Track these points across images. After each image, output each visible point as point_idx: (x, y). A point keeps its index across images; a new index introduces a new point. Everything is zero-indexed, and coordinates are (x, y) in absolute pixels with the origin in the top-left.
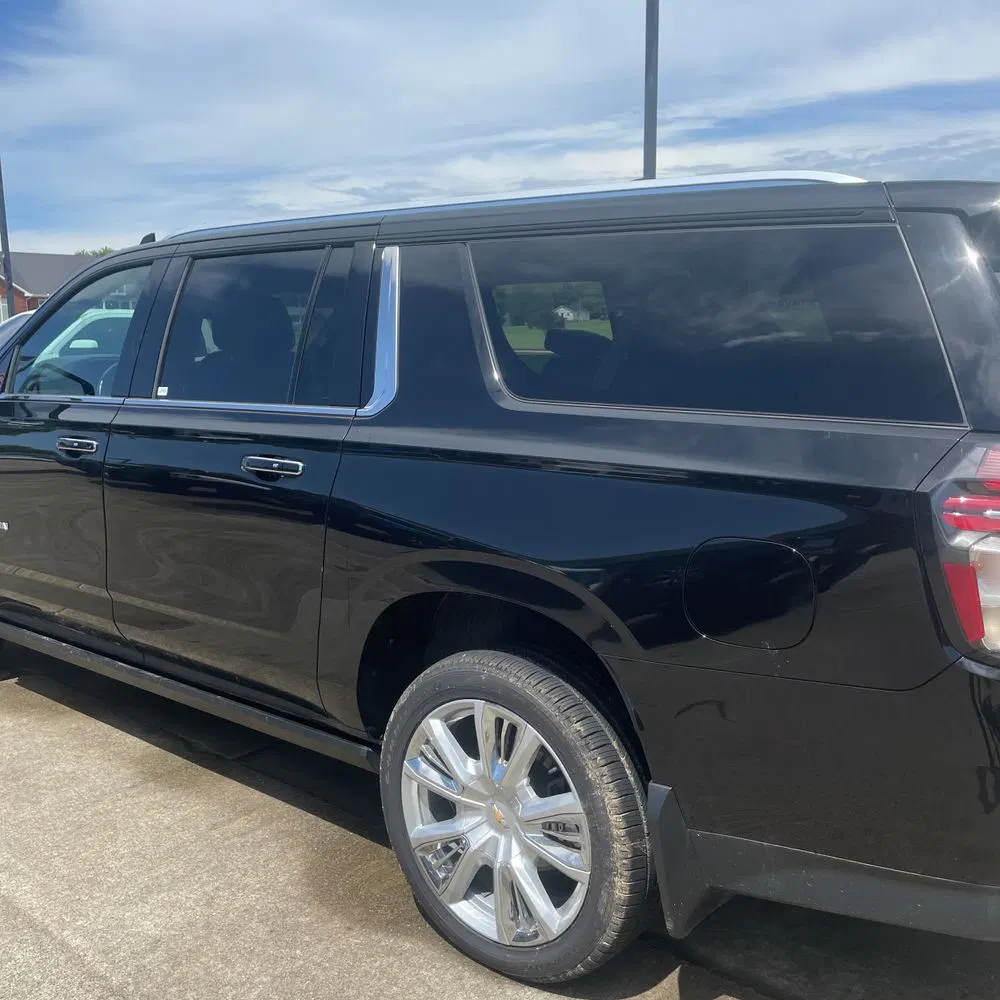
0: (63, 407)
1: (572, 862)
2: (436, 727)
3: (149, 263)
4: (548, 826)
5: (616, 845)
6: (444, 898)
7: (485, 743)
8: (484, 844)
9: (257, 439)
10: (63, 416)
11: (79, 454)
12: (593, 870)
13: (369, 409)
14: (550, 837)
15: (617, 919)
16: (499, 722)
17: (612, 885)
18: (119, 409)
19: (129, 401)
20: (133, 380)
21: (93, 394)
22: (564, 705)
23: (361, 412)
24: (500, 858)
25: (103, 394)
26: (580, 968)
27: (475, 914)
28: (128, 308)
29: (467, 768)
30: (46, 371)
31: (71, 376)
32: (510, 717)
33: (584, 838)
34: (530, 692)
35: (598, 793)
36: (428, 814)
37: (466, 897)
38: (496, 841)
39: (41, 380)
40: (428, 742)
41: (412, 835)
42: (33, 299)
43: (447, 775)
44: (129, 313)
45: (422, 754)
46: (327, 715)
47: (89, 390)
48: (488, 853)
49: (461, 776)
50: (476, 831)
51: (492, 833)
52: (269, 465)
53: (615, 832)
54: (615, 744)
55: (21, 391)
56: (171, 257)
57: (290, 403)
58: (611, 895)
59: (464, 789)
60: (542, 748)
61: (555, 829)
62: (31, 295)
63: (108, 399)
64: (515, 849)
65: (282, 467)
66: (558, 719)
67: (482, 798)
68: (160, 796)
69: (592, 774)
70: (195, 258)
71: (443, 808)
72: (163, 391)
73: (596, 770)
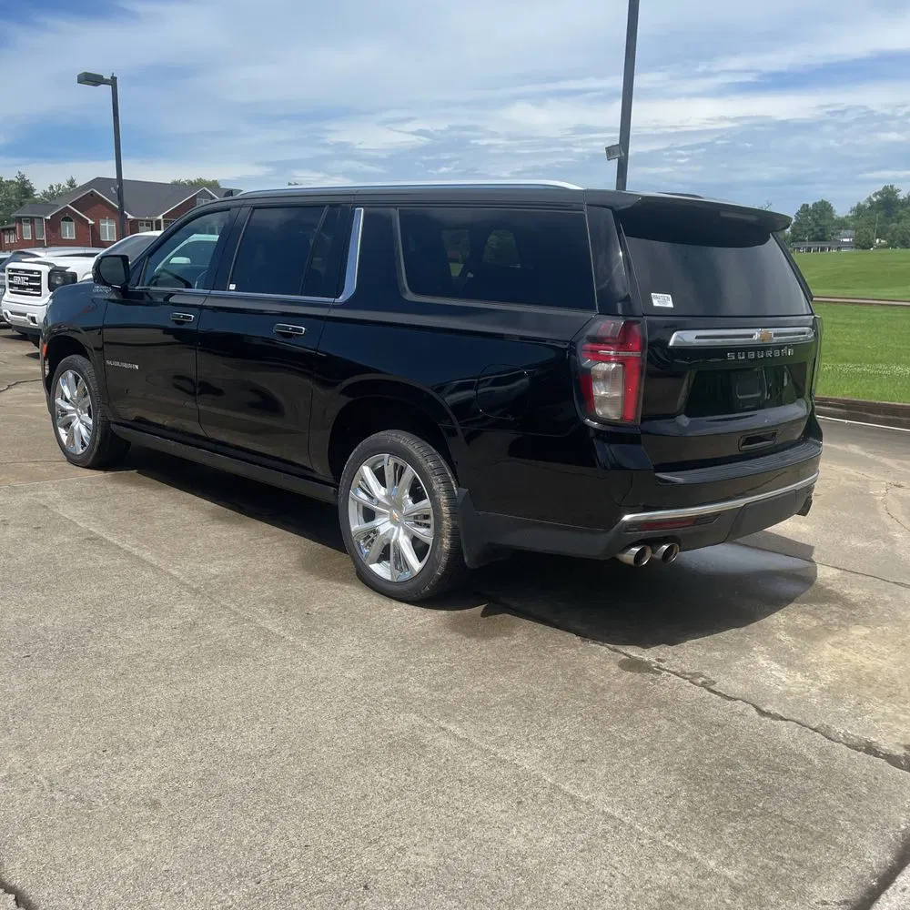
0: (172, 295)
1: (425, 534)
2: (366, 471)
3: (228, 209)
4: (416, 517)
5: (445, 522)
6: (366, 562)
7: (389, 478)
8: (387, 532)
9: (283, 314)
10: (172, 300)
11: (184, 322)
12: (434, 536)
13: (341, 299)
14: (418, 523)
15: (444, 560)
16: (396, 465)
17: (442, 543)
18: (206, 296)
19: (213, 292)
20: (216, 280)
21: (191, 288)
22: (425, 454)
23: (337, 300)
24: (394, 537)
25: (198, 288)
26: (427, 588)
27: (381, 570)
28: (214, 234)
29: (380, 492)
30: (164, 274)
31: (177, 277)
32: (401, 462)
33: (431, 521)
34: (410, 448)
35: (437, 496)
36: (361, 518)
37: (379, 561)
38: (393, 530)
39: (159, 279)
40: (363, 480)
41: (352, 530)
42: (134, 220)
43: (371, 497)
44: (215, 238)
45: (359, 486)
46: (313, 471)
47: (188, 285)
48: (388, 535)
49: (377, 496)
50: (383, 525)
51: (392, 526)
52: (287, 328)
53: (445, 515)
54: (450, 475)
55: (148, 285)
56: (241, 207)
57: (301, 295)
58: (441, 547)
59: (379, 503)
60: (415, 478)
61: (420, 520)
62: (132, 217)
63: (201, 291)
64: (402, 531)
65: (294, 329)
66: (422, 460)
67: (387, 507)
68: (221, 527)
69: (435, 487)
70: (255, 208)
71: (369, 515)
72: (232, 287)
73: (437, 486)
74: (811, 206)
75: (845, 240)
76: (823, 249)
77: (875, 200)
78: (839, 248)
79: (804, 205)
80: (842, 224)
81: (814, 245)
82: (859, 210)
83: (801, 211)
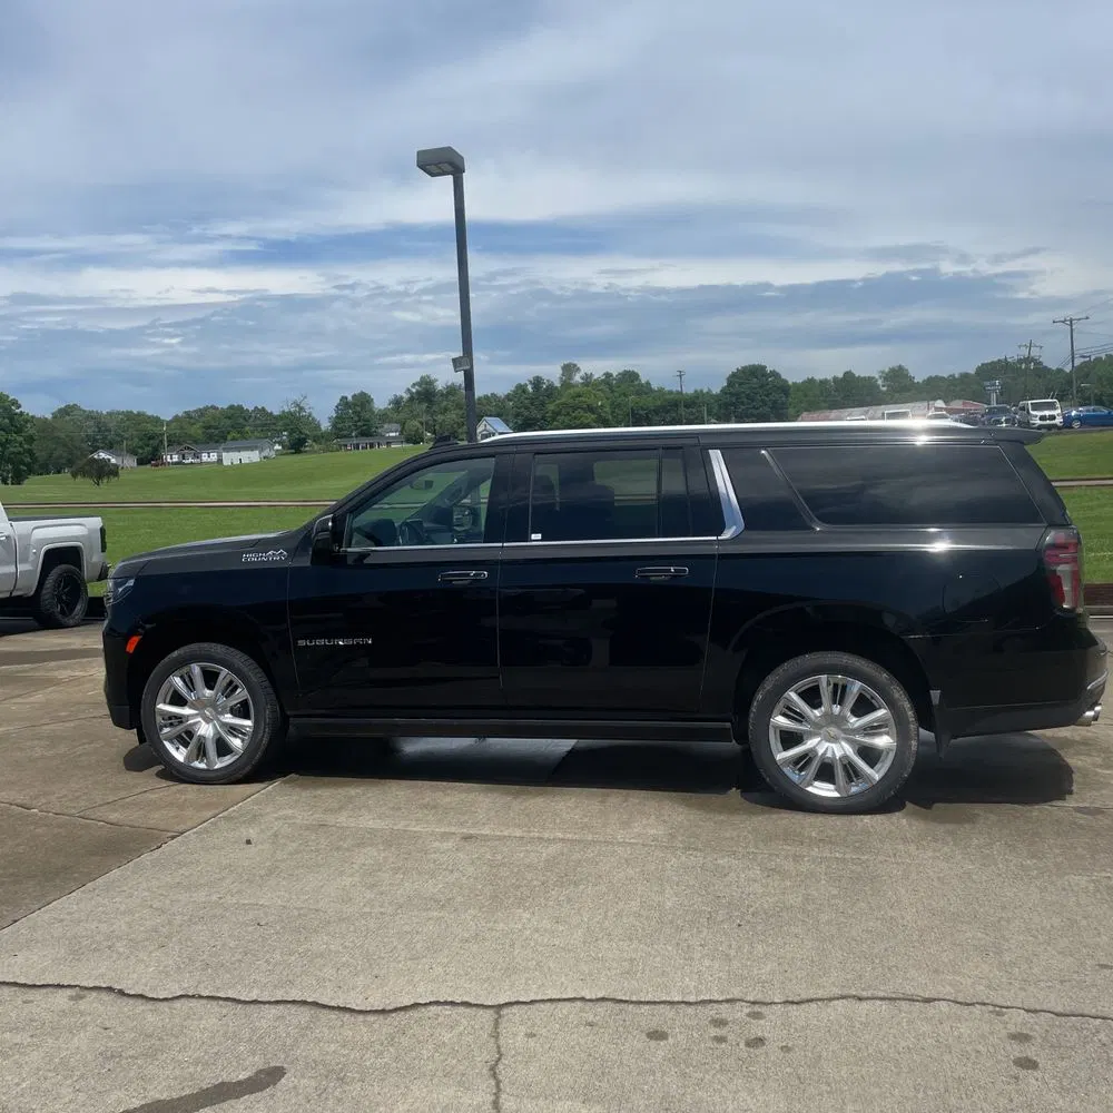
5: (911, 726)
6: (803, 786)
8: (826, 750)
12: (897, 741)
13: (726, 535)
15: (912, 761)
17: (911, 745)
18: (501, 550)
19: (507, 545)
23: (721, 538)
26: (892, 792)
29: (813, 713)
32: (843, 681)
34: (857, 664)
35: (900, 703)
38: (831, 747)
41: (777, 758)
43: (800, 721)
48: (828, 753)
49: (813, 718)
51: (828, 744)
53: (911, 719)
58: (910, 749)
59: (811, 724)
67: (820, 727)
69: (896, 695)
72: (536, 537)
74: (350, 398)
75: (392, 434)
76: (372, 446)
77: (414, 390)
78: (388, 444)
79: (343, 397)
80: (384, 417)
81: (364, 441)
82: (397, 402)
83: (339, 404)
